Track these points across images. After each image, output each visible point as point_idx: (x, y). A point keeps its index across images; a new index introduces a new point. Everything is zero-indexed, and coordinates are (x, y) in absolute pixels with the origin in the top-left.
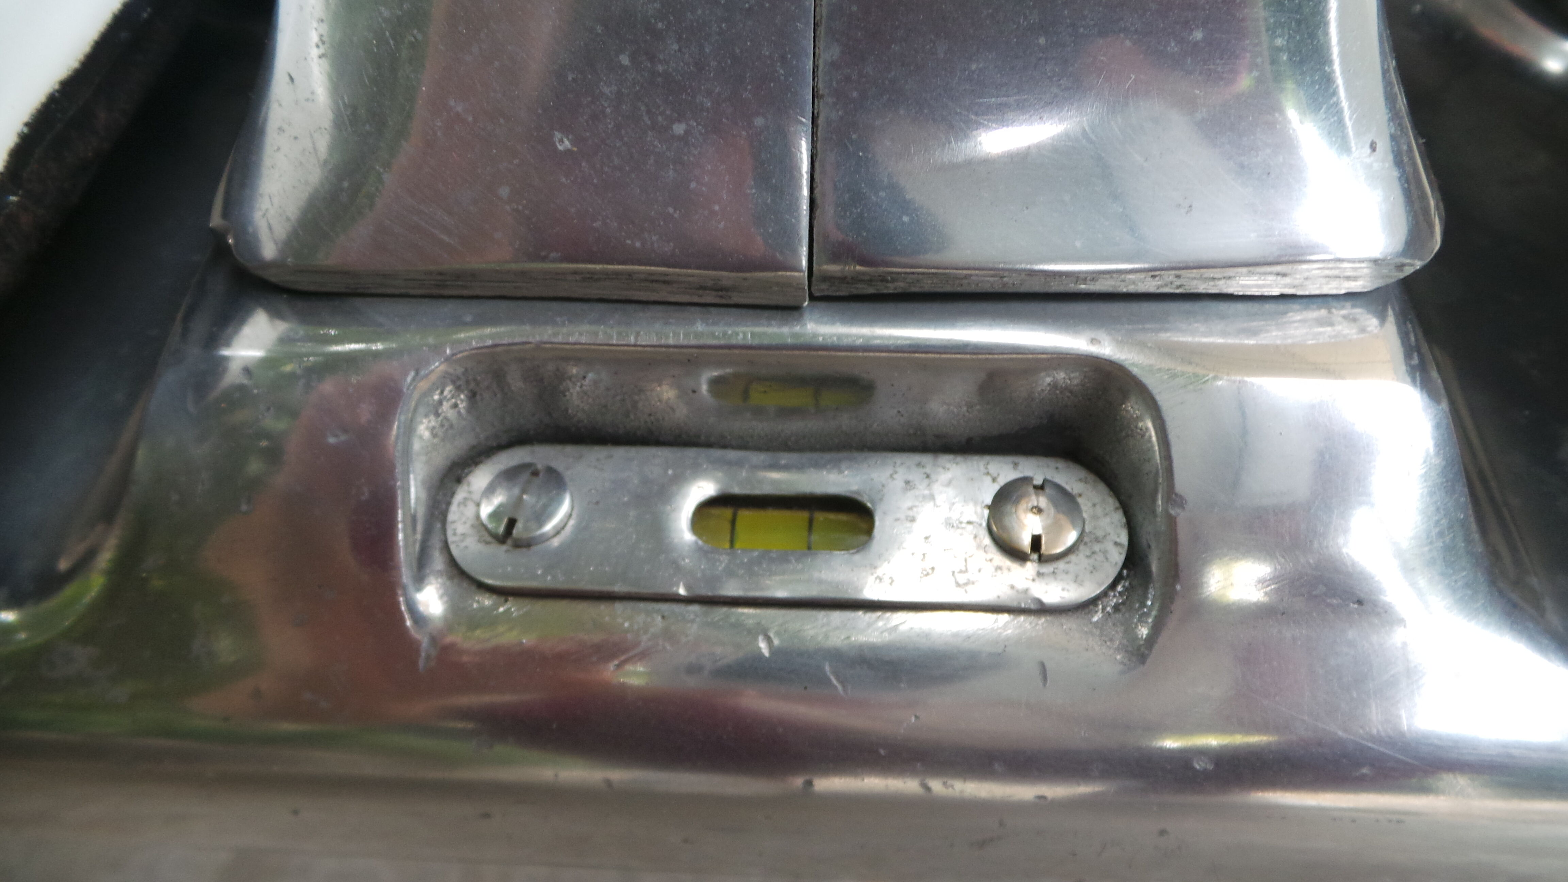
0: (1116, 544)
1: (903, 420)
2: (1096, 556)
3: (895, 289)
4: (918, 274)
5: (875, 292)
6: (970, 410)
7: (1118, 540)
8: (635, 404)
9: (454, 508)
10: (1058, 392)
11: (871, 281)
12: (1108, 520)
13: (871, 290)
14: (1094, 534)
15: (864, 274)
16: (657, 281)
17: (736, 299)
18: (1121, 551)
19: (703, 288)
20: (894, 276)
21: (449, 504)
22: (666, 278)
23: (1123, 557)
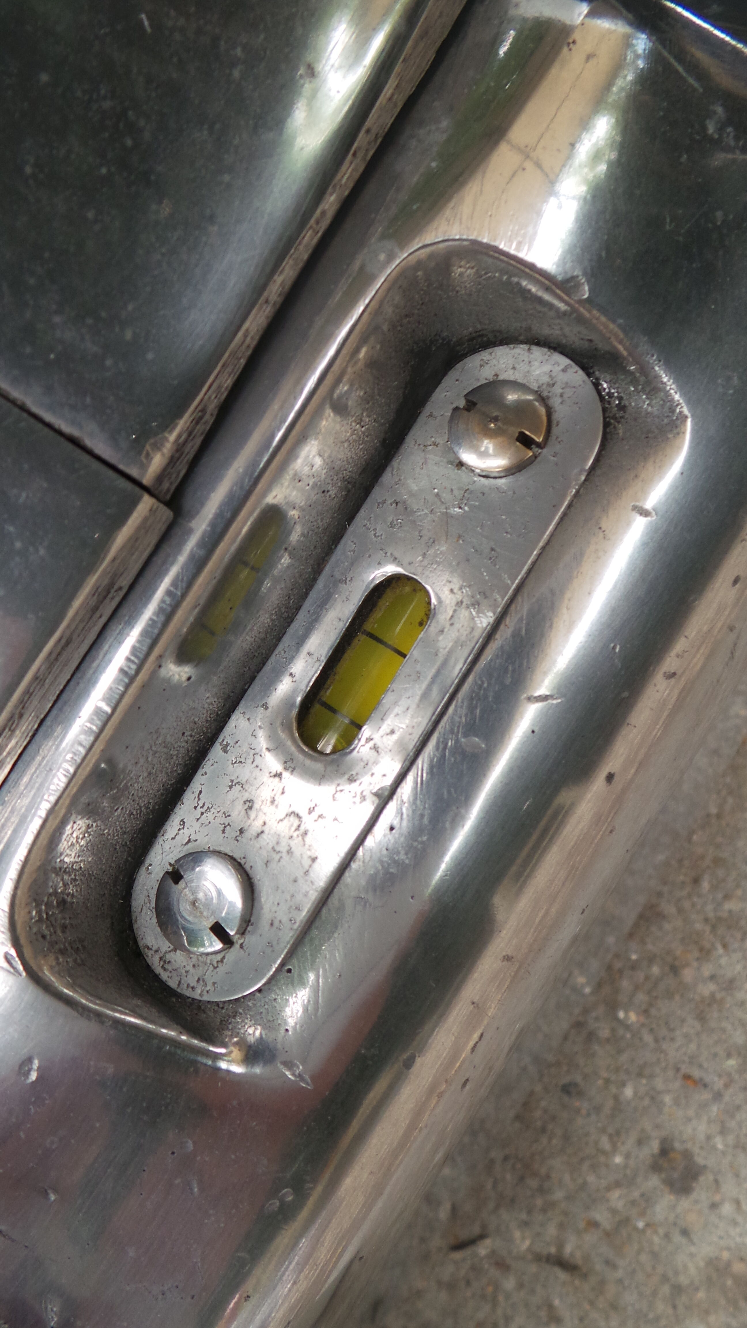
0: (564, 370)
1: (332, 493)
2: (566, 396)
3: (212, 415)
4: (214, 381)
5: (202, 438)
6: (362, 424)
7: (562, 367)
8: (165, 745)
9: (164, 976)
10: (399, 328)
11: (190, 434)
12: (536, 364)
13: (198, 441)
14: (543, 384)
15: (179, 436)
16: (59, 654)
17: (125, 582)
18: (575, 371)
19: (95, 609)
20: (200, 408)
21: (157, 977)
22: (63, 641)
23: (581, 372)
